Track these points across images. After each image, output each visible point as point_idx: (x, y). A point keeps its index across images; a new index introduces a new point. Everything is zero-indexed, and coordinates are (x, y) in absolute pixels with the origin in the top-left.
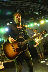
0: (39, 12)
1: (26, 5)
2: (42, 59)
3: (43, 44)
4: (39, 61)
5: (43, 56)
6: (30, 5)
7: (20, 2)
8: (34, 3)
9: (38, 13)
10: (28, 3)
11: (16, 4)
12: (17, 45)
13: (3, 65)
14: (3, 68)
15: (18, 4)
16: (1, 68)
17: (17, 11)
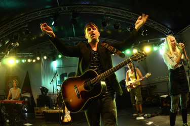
0: (145, 31)
1: (123, 16)
2: (139, 113)
3: (143, 87)
4: (133, 116)
5: (141, 109)
6: (130, 18)
7: (114, 10)
9: (142, 34)
10: (127, 13)
11: (107, 13)
12: (83, 85)
13: (69, 116)
14: (70, 121)
15: (109, 13)
16: (66, 120)
17: (107, 25)
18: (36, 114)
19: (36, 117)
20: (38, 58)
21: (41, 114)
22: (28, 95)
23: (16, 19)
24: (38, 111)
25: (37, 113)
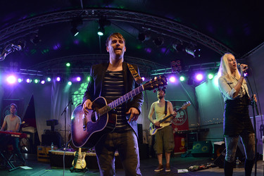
0: (197, 51)
1: (168, 28)
6: (178, 32)
7: (157, 19)
8: (190, 29)
9: (193, 54)
10: (175, 25)
11: (146, 23)
13: (84, 160)
14: (84, 167)
15: (150, 23)
16: (78, 167)
17: (146, 39)
18: (38, 155)
19: (39, 160)
20: (49, 79)
21: (46, 156)
22: (31, 130)
23: (23, 20)
24: (42, 152)
25: (40, 154)
